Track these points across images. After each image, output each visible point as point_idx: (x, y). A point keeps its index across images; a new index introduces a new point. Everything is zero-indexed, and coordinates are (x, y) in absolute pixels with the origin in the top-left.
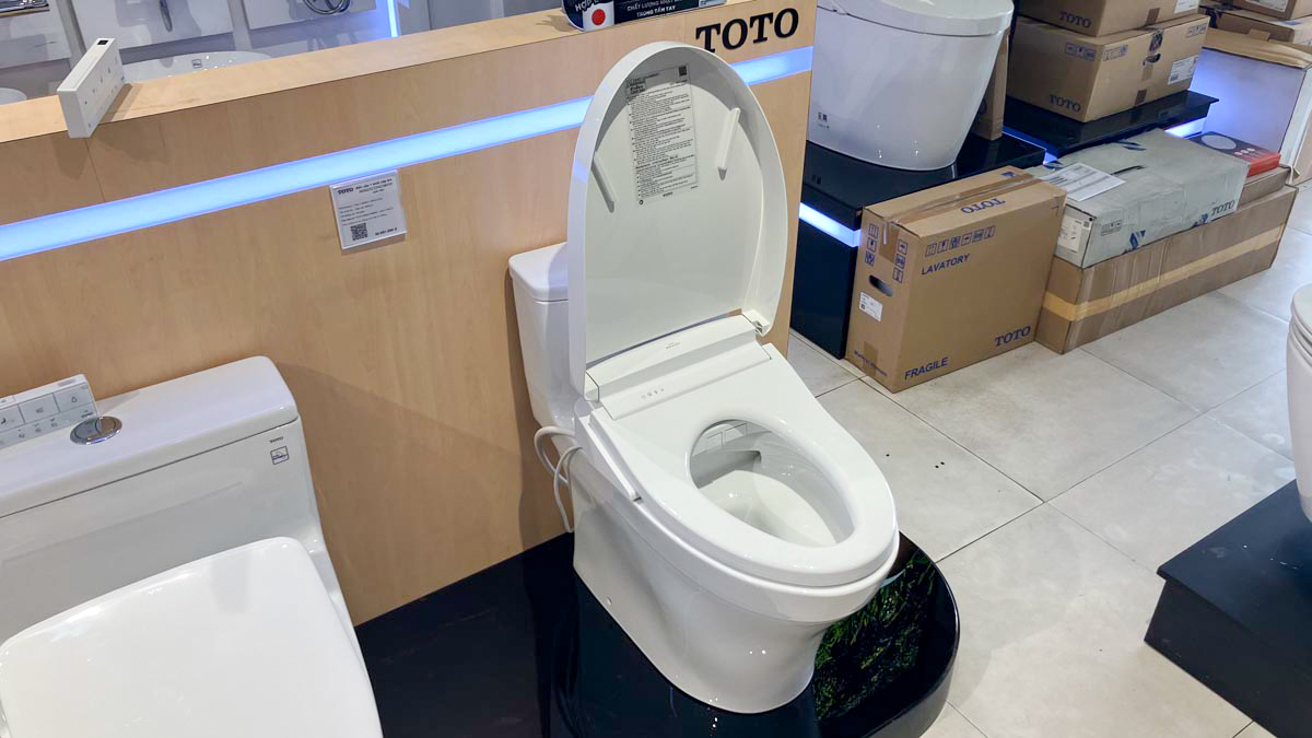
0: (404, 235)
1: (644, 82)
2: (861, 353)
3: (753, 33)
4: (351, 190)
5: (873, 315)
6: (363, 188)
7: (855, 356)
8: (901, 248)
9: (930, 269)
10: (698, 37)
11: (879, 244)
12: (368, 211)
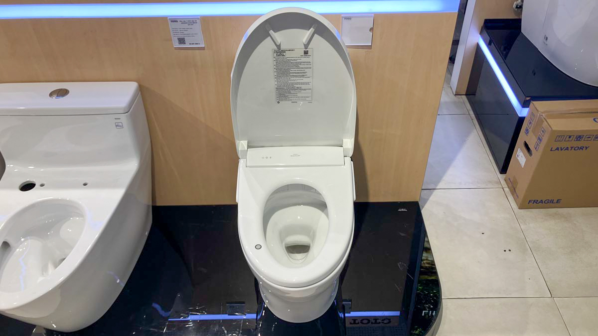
0: (204, 48)
2: (511, 180)
4: (177, 21)
5: (521, 163)
6: (184, 23)
7: (508, 180)
8: (542, 132)
9: (558, 149)
11: (533, 125)
12: (185, 32)
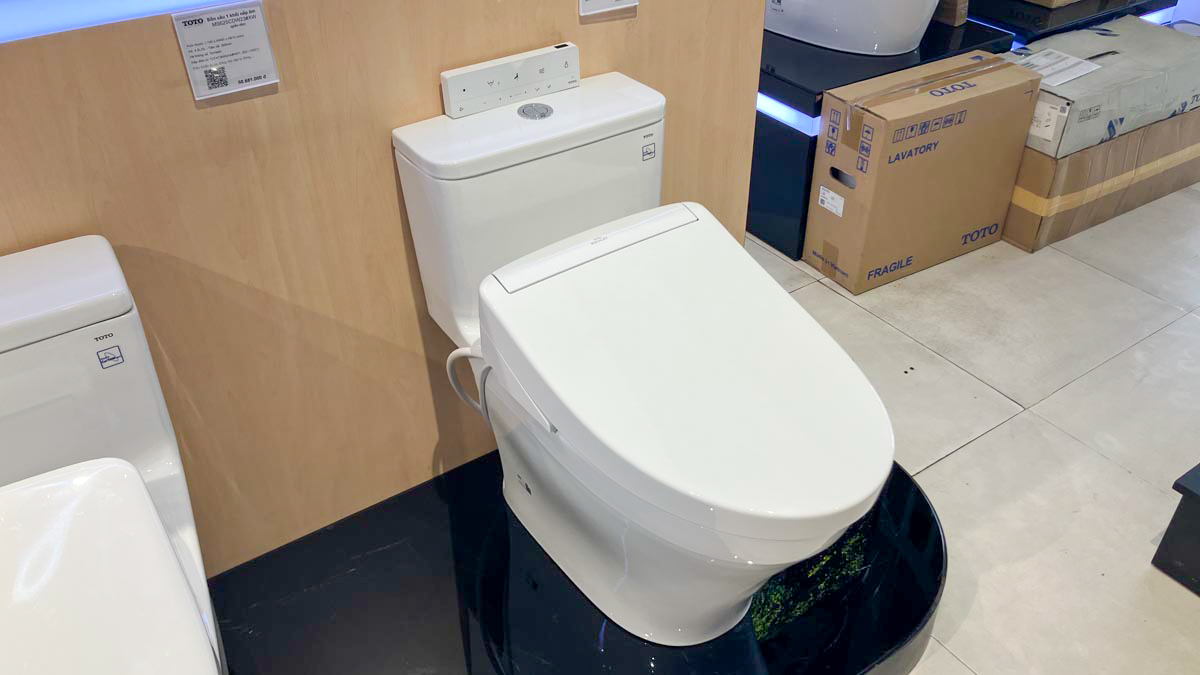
0: (276, 83)
2: (821, 254)
5: (834, 211)
6: (218, 21)
7: (813, 255)
8: (865, 134)
9: (897, 158)
11: (841, 131)
12: (226, 51)
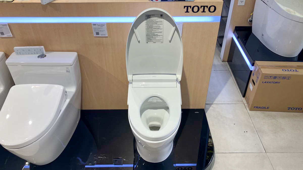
0: (107, 37)
1: (150, 16)
2: (247, 98)
3: (201, 10)
5: (251, 89)
6: (99, 25)
8: (259, 74)
9: (265, 82)
10: (184, 8)
12: (100, 30)
